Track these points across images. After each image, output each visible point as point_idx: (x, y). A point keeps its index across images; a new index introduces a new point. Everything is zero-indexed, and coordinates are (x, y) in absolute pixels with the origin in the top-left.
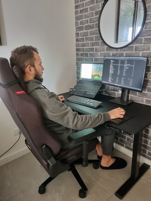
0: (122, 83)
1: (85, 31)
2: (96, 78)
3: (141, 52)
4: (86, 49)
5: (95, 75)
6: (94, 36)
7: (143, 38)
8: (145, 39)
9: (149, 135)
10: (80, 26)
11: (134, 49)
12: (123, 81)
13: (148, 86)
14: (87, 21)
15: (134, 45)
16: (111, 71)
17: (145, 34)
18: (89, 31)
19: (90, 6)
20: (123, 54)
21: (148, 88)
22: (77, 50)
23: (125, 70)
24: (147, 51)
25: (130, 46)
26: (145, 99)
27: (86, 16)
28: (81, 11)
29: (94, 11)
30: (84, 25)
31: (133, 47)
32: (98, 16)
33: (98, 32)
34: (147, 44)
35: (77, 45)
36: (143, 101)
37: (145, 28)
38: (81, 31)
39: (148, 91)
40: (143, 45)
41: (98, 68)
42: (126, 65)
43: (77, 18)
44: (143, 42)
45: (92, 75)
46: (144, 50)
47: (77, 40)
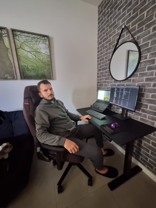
0: (122, 104)
1: (102, 71)
2: (106, 99)
3: (137, 83)
4: (102, 82)
5: (106, 98)
6: (107, 74)
7: (138, 73)
8: (140, 74)
9: (142, 144)
10: (99, 68)
11: (132, 81)
12: (122, 103)
13: (142, 108)
14: (103, 65)
15: (132, 78)
16: (115, 96)
17: (140, 70)
18: (104, 71)
19: (105, 56)
20: (124, 84)
21: (142, 109)
22: (98, 82)
23: (123, 95)
24: (141, 82)
25: (129, 79)
26: (139, 117)
27: (103, 63)
28: (100, 60)
29: (107, 59)
30: (102, 68)
31: (131, 79)
32: (109, 62)
33: (109, 71)
34: (141, 77)
35: (98, 80)
36: (138, 119)
37: (140, 66)
38: (100, 72)
39: (142, 112)
40: (138, 78)
41: (108, 93)
42: (124, 92)
43: (98, 65)
44: (138, 76)
45: (104, 98)
46: (139, 81)
47: (98, 77)
